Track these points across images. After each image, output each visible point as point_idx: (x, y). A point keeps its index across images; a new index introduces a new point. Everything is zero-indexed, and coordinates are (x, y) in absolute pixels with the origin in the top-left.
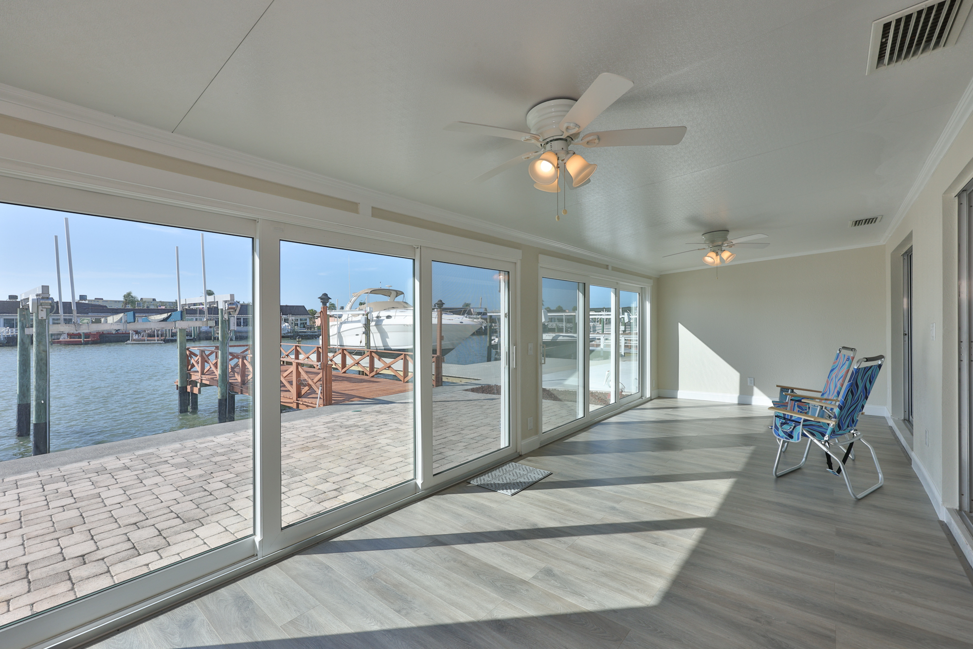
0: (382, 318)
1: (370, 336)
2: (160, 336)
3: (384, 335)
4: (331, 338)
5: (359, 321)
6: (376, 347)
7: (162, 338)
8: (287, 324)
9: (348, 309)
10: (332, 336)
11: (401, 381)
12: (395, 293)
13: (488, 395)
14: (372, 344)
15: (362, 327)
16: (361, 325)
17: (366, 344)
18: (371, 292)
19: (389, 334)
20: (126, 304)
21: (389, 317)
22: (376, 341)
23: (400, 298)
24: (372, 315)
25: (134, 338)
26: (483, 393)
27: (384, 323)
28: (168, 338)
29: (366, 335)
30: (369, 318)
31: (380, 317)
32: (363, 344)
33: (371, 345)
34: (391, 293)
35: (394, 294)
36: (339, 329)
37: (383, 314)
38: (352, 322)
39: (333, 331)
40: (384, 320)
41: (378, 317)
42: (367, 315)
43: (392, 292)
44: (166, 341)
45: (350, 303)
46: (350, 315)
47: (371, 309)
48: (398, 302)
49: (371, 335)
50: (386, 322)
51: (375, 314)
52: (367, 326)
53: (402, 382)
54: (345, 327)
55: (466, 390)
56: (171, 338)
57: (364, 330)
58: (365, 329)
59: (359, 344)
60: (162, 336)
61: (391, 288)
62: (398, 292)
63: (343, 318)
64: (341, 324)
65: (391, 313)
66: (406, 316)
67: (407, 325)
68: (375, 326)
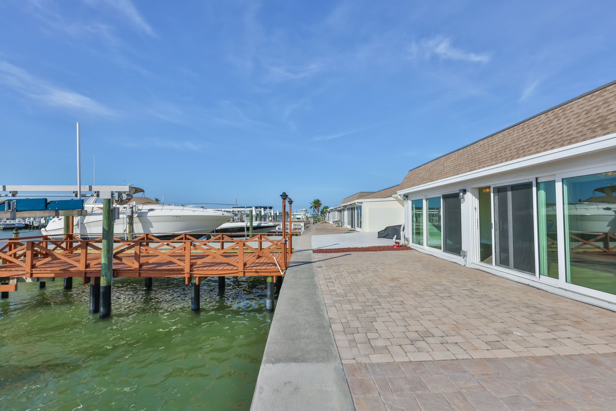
1: (133, 225)
3: (146, 225)
17: (129, 231)
21: (152, 210)
29: (130, 225)
30: (134, 211)
37: (145, 207)
41: (139, 210)
42: (132, 208)
50: (149, 214)
52: (131, 217)
57: (128, 221)
66: (172, 209)
67: (177, 216)
68: (137, 217)
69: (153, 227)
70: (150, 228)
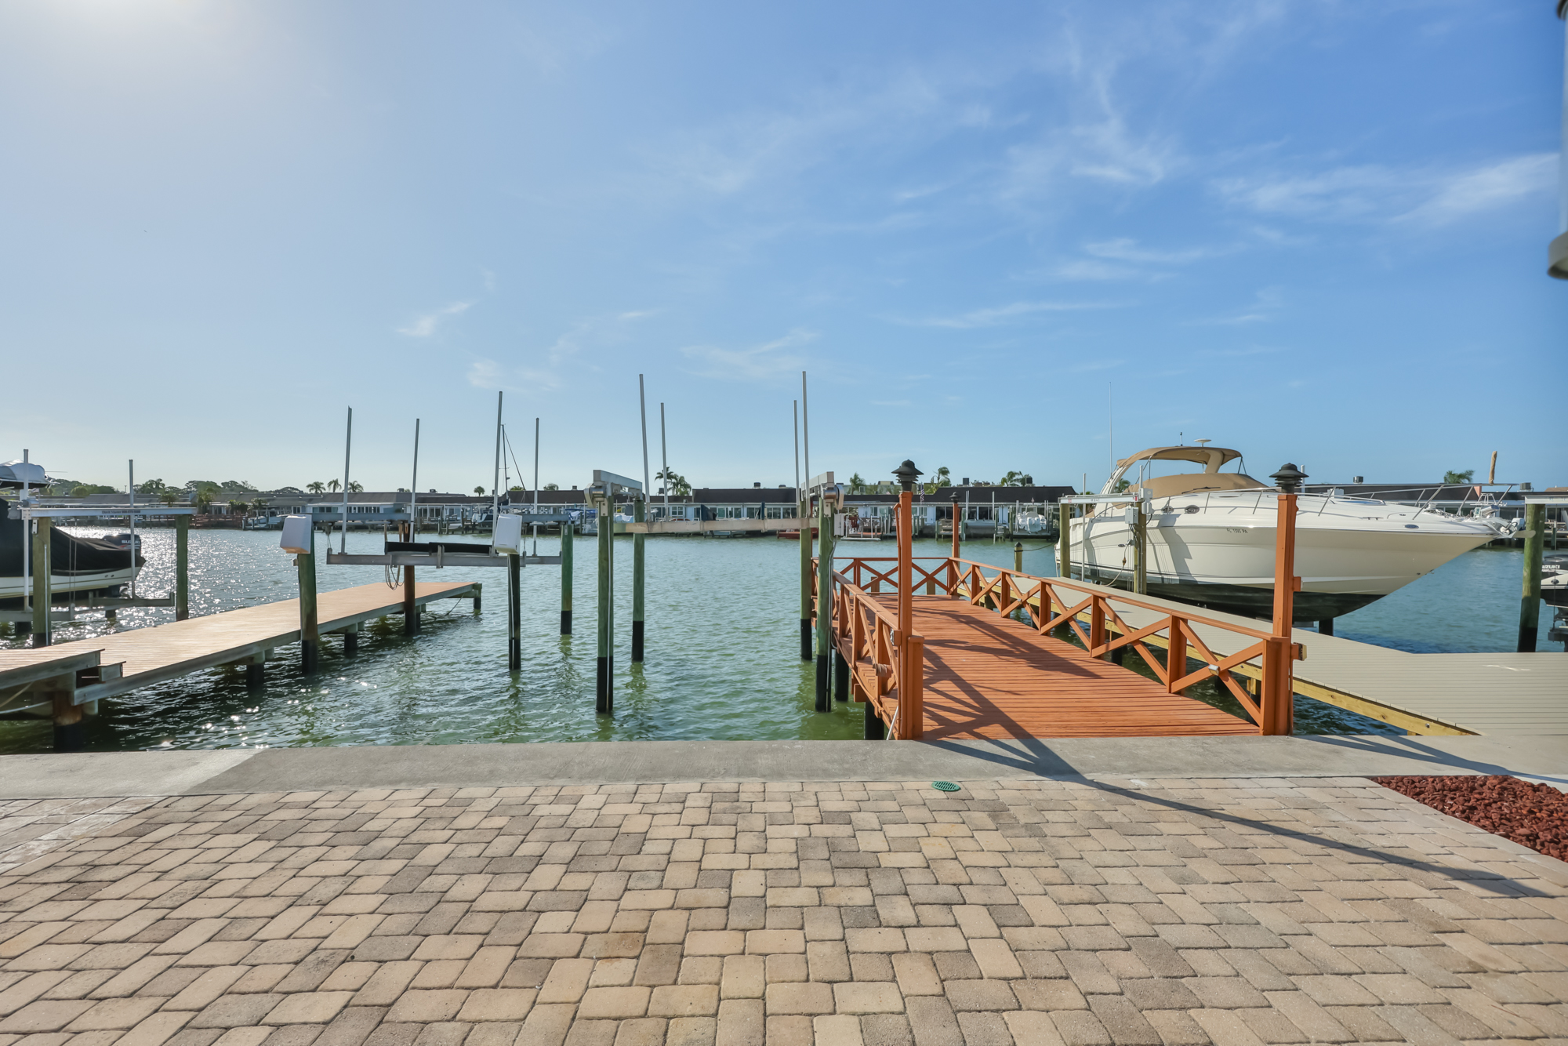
0: (1175, 512)
1: (1145, 550)
2: (876, 531)
3: (1179, 551)
4: (1071, 549)
5: (1121, 519)
6: (1161, 574)
7: (878, 534)
8: (1041, 517)
9: (1107, 493)
10: (1073, 545)
11: (1163, 684)
12: (1219, 456)
13: (1496, 839)
14: (1151, 566)
15: (1128, 531)
16: (1124, 526)
17: (1136, 566)
18: (1155, 455)
19: (1191, 548)
20: (854, 489)
21: (1191, 509)
22: (1160, 562)
23: (1230, 467)
24: (1150, 505)
25: (850, 533)
26: (1468, 819)
27: (1179, 522)
28: (885, 534)
29: (1136, 548)
30: (1143, 512)
31: (1172, 510)
32: (1131, 564)
33: (1148, 569)
34: (1210, 456)
35: (1216, 457)
36: (1087, 533)
37: (1179, 502)
38: (1112, 519)
39: (1076, 535)
40: (1178, 515)
41: (1166, 509)
42: (1139, 504)
43: (1212, 453)
44: (884, 538)
45: (1111, 481)
46: (1110, 505)
47: (1149, 493)
48: (1224, 476)
49: (1149, 548)
50: (1184, 520)
51: (1158, 504)
52: (1139, 528)
53: (1164, 690)
54: (1098, 529)
55: (1386, 781)
56: (889, 534)
57: (1131, 536)
58: (1135, 534)
59: (1120, 565)
60: (879, 530)
61: (1206, 445)
62: (1225, 453)
63: (1097, 511)
64: (1092, 521)
65: (1198, 500)
66: (1236, 507)
67: (1237, 530)
68: (1158, 527)
69: (1191, 558)
70: (1186, 560)
